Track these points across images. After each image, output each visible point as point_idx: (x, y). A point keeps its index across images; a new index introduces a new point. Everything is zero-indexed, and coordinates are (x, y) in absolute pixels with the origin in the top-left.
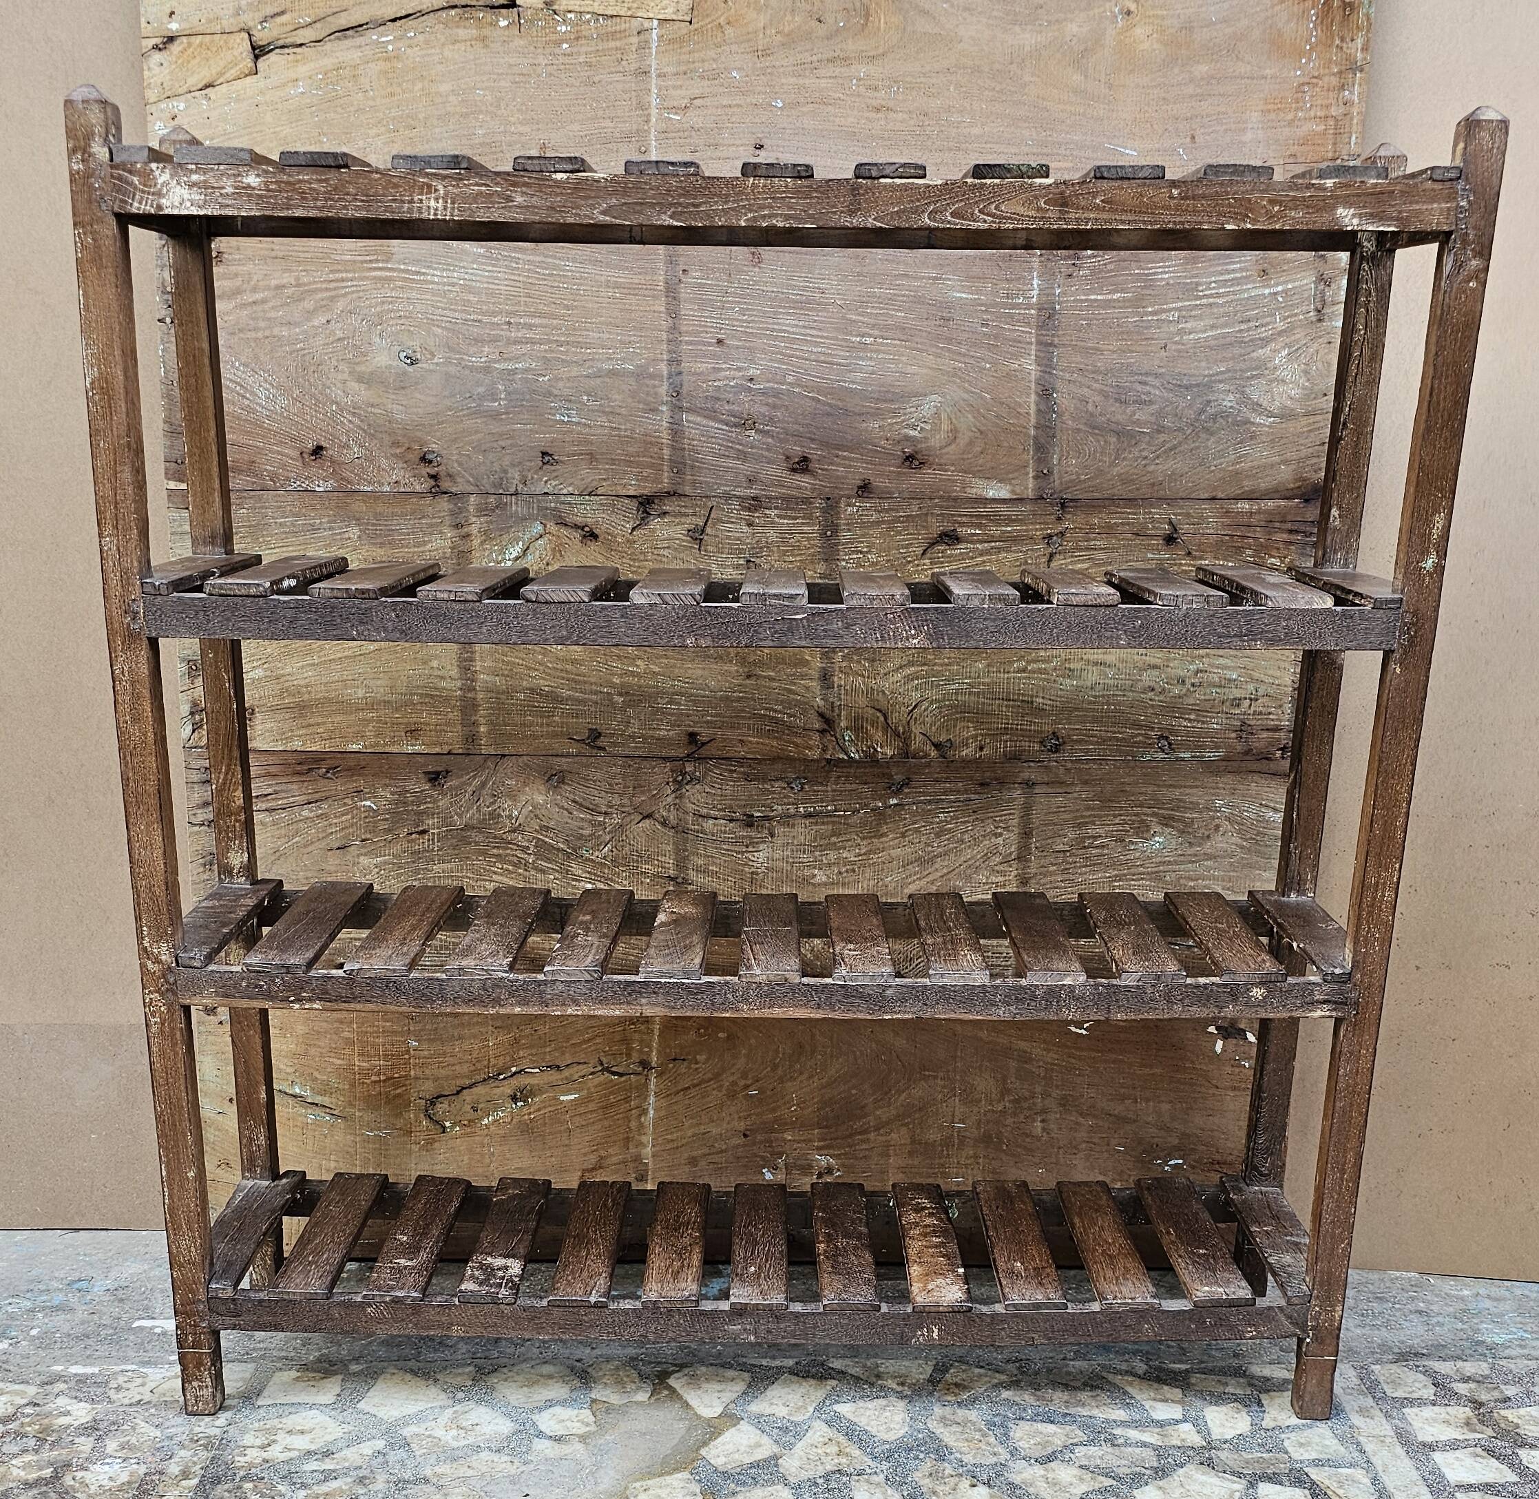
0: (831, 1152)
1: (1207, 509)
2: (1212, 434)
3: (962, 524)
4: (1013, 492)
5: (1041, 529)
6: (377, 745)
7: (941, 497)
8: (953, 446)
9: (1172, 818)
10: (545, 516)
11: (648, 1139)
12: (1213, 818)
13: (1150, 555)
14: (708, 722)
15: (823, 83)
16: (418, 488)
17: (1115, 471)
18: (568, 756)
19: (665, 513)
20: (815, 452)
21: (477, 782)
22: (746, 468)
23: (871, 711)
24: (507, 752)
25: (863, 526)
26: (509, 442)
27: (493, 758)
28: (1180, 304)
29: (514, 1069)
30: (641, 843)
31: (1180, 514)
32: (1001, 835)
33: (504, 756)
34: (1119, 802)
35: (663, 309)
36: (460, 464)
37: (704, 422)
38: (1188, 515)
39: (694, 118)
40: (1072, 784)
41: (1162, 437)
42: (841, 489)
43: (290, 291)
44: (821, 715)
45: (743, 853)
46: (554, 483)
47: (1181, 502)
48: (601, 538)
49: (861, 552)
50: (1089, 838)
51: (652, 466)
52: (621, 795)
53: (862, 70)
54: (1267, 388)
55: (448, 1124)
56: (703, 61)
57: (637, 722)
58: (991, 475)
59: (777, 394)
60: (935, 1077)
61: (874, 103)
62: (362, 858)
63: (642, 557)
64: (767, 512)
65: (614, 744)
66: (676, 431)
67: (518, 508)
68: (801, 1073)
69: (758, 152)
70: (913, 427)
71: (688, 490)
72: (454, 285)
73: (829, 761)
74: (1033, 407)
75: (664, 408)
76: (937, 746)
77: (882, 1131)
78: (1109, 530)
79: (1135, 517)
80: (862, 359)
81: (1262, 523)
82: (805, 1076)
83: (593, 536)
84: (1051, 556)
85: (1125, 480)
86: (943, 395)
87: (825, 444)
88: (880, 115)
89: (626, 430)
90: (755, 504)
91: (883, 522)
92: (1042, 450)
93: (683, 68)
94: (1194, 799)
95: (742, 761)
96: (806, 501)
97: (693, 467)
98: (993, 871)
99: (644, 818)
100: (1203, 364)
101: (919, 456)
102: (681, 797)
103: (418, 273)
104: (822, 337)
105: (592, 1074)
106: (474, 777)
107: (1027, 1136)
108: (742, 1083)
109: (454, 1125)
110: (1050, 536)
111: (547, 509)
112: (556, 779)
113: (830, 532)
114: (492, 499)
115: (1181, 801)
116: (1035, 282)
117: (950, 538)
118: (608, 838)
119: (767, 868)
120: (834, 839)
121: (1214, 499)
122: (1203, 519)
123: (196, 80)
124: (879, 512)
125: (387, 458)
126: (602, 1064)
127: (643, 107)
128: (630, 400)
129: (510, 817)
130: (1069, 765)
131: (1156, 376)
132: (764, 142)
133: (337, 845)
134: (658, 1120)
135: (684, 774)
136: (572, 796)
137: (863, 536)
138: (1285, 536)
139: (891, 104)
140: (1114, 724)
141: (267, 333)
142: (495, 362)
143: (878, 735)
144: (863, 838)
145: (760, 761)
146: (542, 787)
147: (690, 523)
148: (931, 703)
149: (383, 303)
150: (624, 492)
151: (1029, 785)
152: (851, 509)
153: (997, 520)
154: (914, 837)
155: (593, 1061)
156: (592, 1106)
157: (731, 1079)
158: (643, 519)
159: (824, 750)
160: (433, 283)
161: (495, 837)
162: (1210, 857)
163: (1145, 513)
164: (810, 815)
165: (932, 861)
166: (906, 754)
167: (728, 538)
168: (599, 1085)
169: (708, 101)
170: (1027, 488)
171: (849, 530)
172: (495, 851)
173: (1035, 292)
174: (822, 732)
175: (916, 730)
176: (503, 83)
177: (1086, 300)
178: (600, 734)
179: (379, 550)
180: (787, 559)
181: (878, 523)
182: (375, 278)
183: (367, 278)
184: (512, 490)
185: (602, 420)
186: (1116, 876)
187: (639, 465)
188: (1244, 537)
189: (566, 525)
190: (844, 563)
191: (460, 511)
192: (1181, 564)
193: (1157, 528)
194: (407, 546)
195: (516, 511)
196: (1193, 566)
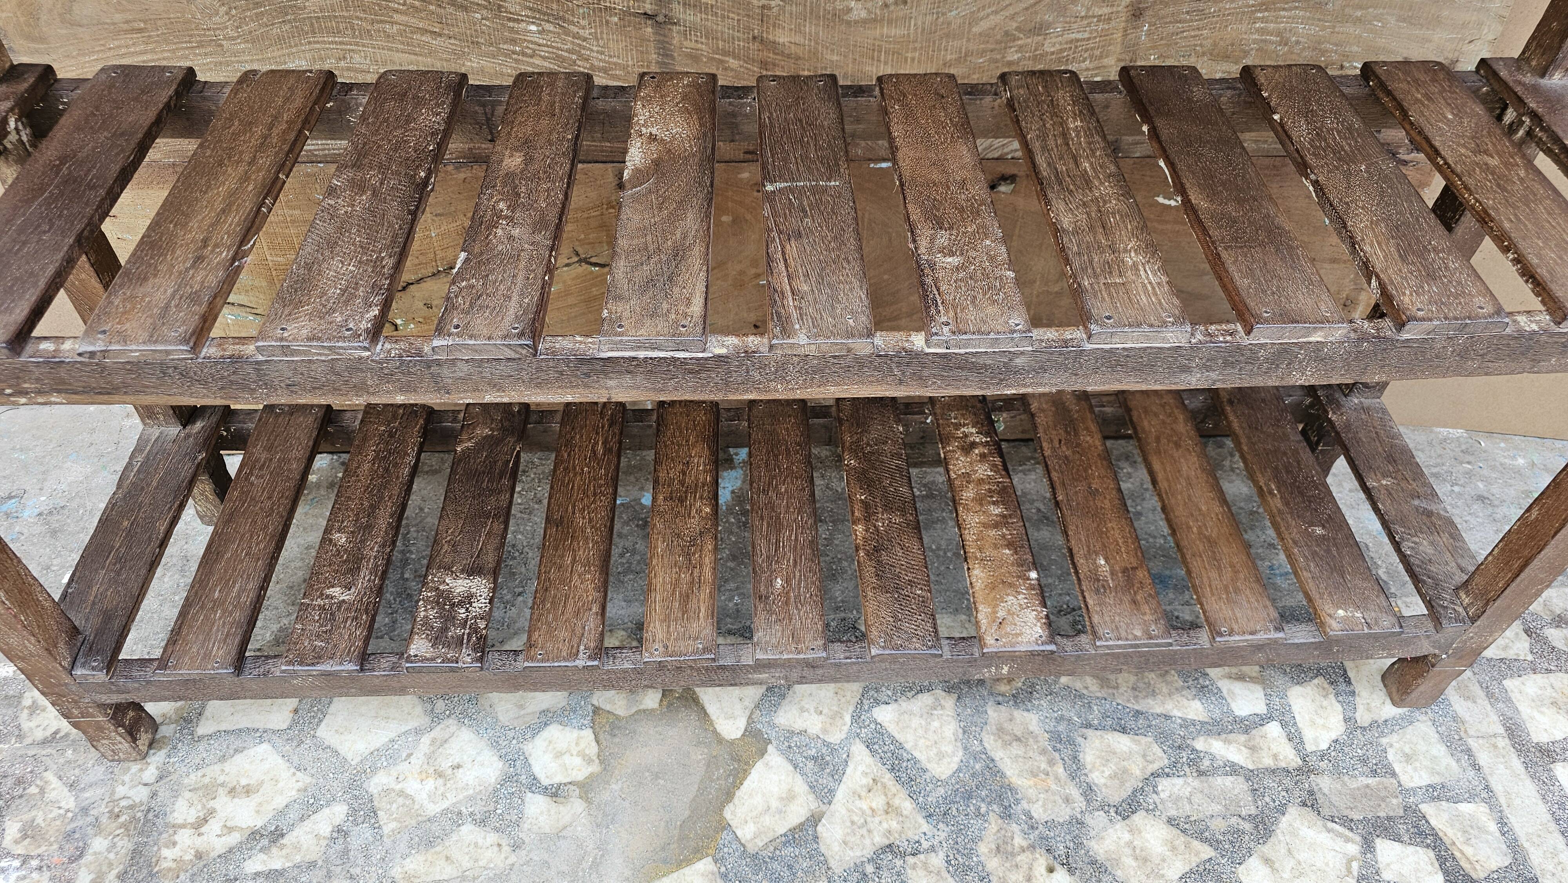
55: (399, 322)
77: (915, 317)
105: (567, 265)
108: (753, 271)
109: (407, 323)
126: (577, 254)
156: (571, 300)
157: (738, 264)
168: (577, 277)
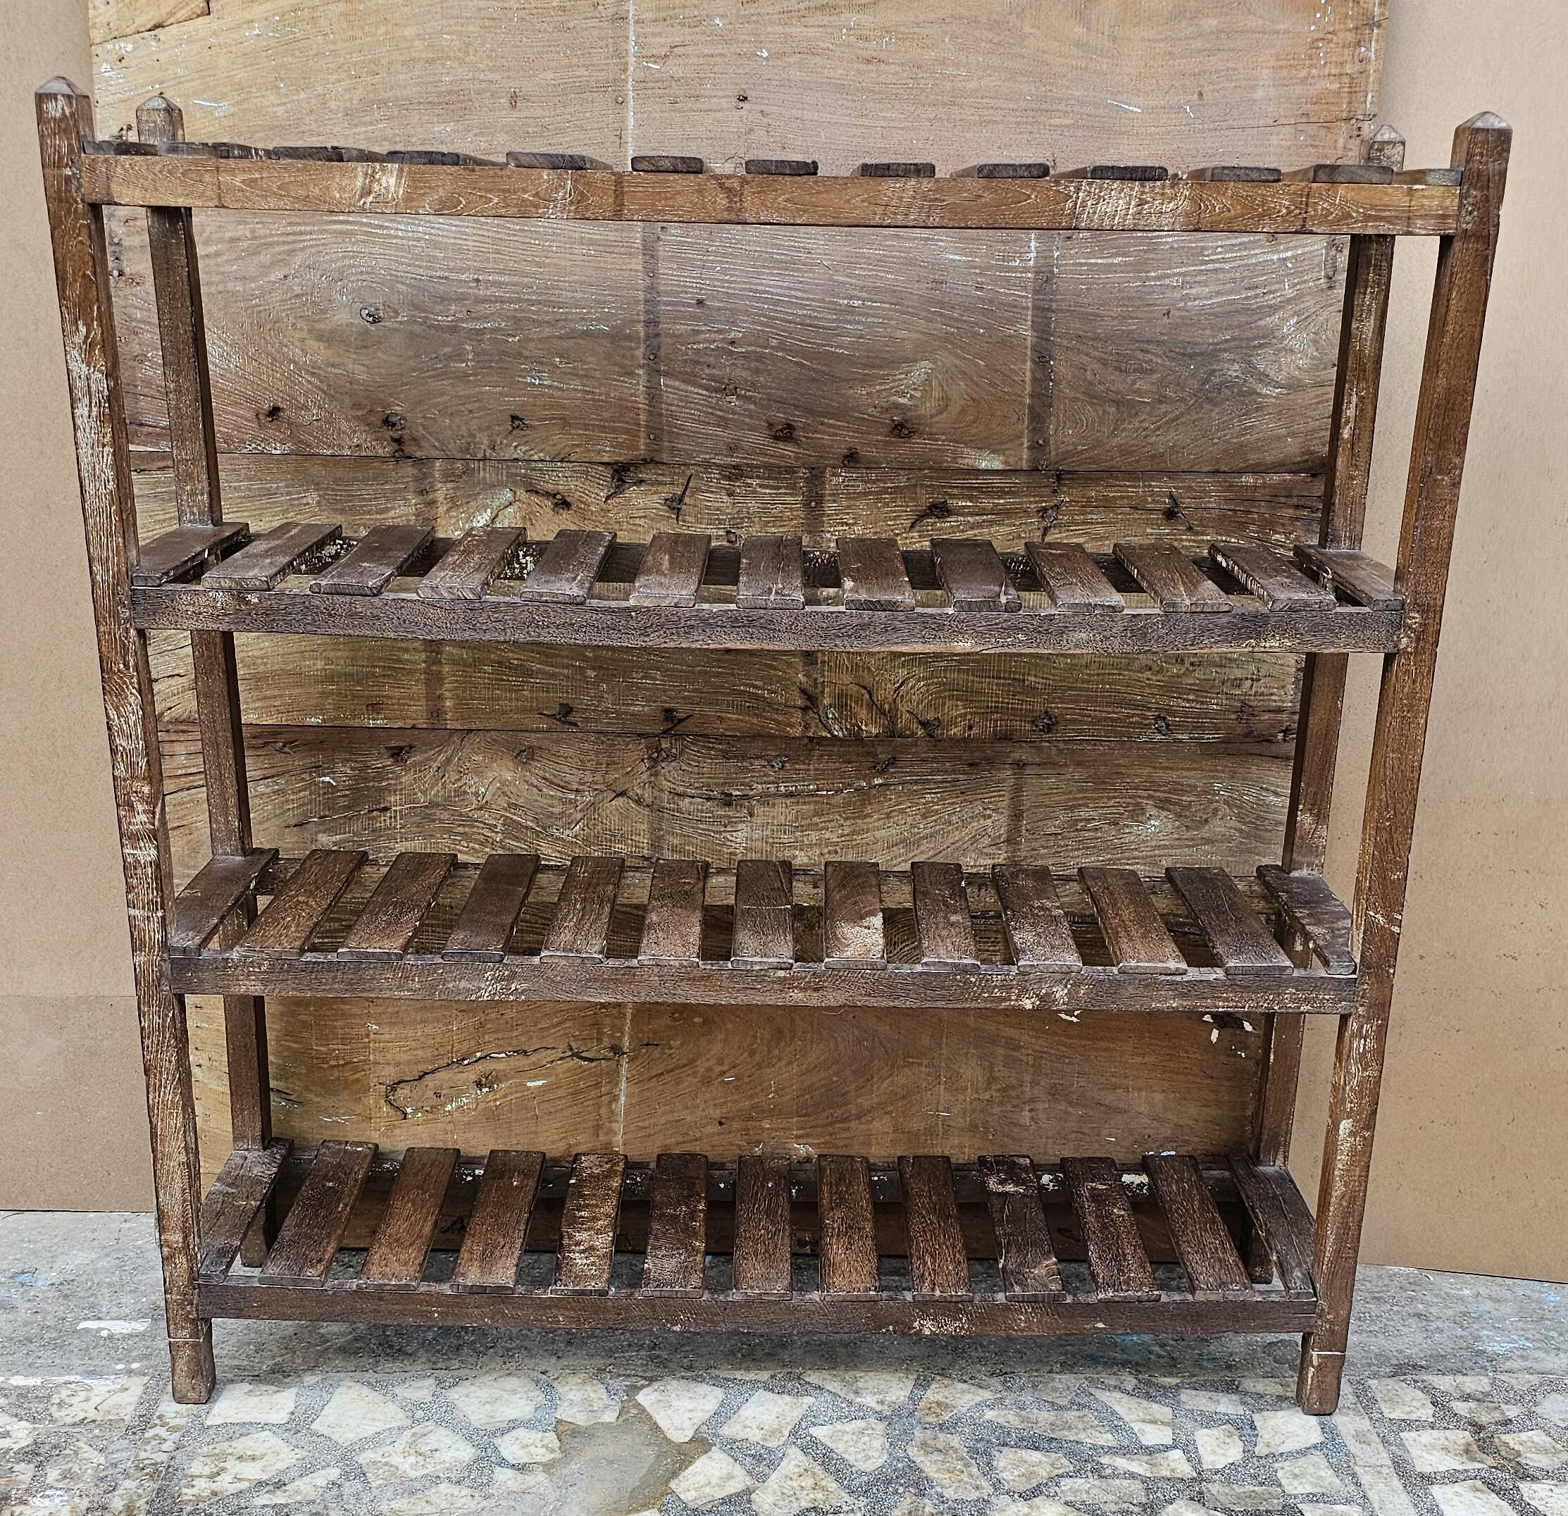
0: (810, 1140)
1: (1210, 483)
2: (1216, 405)
3: (953, 496)
4: (1006, 463)
5: (1036, 502)
6: (336, 718)
7: (930, 468)
8: (945, 414)
9: (1167, 801)
10: (515, 483)
11: (619, 1127)
12: (1211, 802)
13: (1149, 530)
14: (685, 698)
15: (811, 32)
16: (381, 453)
17: (1115, 442)
18: (538, 731)
20: (799, 420)
21: (442, 757)
22: (726, 435)
23: (856, 688)
24: (474, 727)
25: (849, 497)
26: (477, 405)
27: (459, 733)
28: (1185, 269)
29: (478, 1054)
30: (614, 822)
31: (1180, 488)
32: (990, 816)
33: (470, 731)
34: (1113, 784)
35: (640, 267)
36: (425, 428)
37: (683, 386)
38: (1190, 488)
39: (674, 68)
40: (1065, 765)
41: (1163, 408)
42: (826, 458)
43: (246, 244)
44: (804, 691)
45: (721, 832)
46: (524, 449)
47: (1183, 476)
48: (574, 507)
49: (847, 524)
50: (1082, 820)
51: (627, 432)
52: (594, 772)
53: (853, 19)
54: (1274, 358)
55: (409, 1110)
56: (684, 7)
57: (611, 698)
58: (982, 445)
59: (760, 358)
60: (920, 1064)
61: (866, 54)
62: (320, 836)
63: (617, 526)
64: (749, 481)
65: (587, 720)
66: (653, 395)
67: (486, 474)
68: (780, 1059)
69: (741, 104)
70: (903, 394)
71: (665, 457)
72: (419, 240)
73: (811, 739)
74: (1028, 374)
75: (641, 372)
76: (924, 724)
77: (863, 1120)
78: (1107, 504)
79: (1134, 491)
80: (850, 322)
81: (1267, 498)
82: (783, 1063)
84: (1046, 530)
85: (1124, 451)
86: (935, 362)
87: (808, 411)
88: (870, 67)
89: (600, 394)
90: (735, 473)
91: (871, 493)
92: (1038, 419)
93: (664, 14)
94: (1191, 782)
95: (719, 738)
96: (790, 470)
97: (670, 432)
98: (981, 853)
99: (618, 796)
100: (1207, 332)
101: (909, 425)
102: (656, 774)
103: (381, 227)
104: (808, 299)
105: (561, 1059)
106: (439, 752)
107: (1015, 1125)
108: (718, 1069)
109: (416, 1111)
110: (1045, 510)
111: (516, 475)
112: (525, 755)
113: (814, 503)
114: (458, 465)
115: (1178, 783)
116: (1033, 244)
117: (940, 510)
118: (579, 816)
119: (745, 848)
120: (816, 819)
121: (1217, 472)
122: (1206, 493)
123: (145, 20)
124: (866, 482)
125: (347, 420)
126: (571, 1049)
127: (620, 54)
128: (605, 362)
129: (476, 794)
130: (1062, 746)
131: (1159, 343)
132: (750, 94)
133: (294, 822)
134: (630, 1107)
135: (659, 751)
136: (541, 773)
137: (848, 507)
138: (1291, 512)
139: (883, 55)
140: (1110, 704)
141: (221, 288)
142: (462, 321)
143: (863, 713)
144: (846, 819)
145: (739, 738)
146: (510, 764)
147: (667, 492)
148: (919, 681)
149: (344, 257)
150: (598, 459)
151: (1020, 765)
152: (836, 480)
153: (989, 492)
154: (899, 818)
155: (563, 1046)
156: (561, 1093)
157: (707, 1065)
158: (618, 487)
159: (807, 727)
160: (396, 237)
161: (461, 815)
162: (1208, 841)
163: (1145, 486)
164: (791, 795)
165: (918, 843)
166: (892, 733)
167: (708, 507)
168: (568, 1070)
169: (689, 50)
170: (1021, 459)
171: (835, 501)
172: (461, 829)
173: (1033, 255)
174: (805, 709)
175: (903, 708)
176: (471, 28)
177: (1086, 264)
178: (571, 710)
179: (339, 517)
180: (769, 530)
181: (866, 494)
182: (335, 231)
183: (326, 231)
184: (480, 456)
185: (575, 384)
186: (1110, 860)
187: (614, 430)
188: (1248, 512)
189: (537, 492)
190: (828, 535)
191: (425, 476)
192: (1181, 540)
193: (1157, 502)
194: (369, 513)
195: (484, 478)
196: (1194, 541)
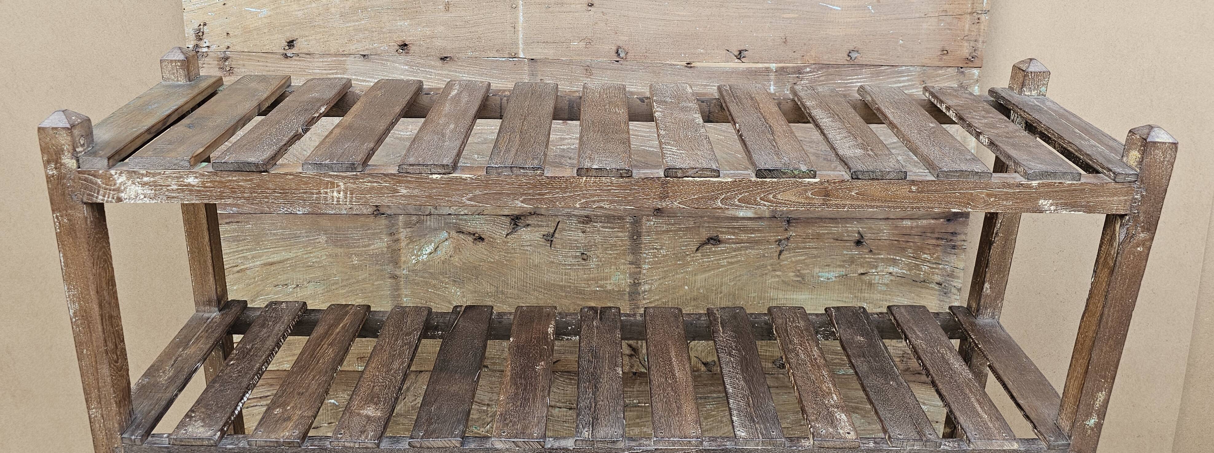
1: (883, 225)
3: (722, 233)
4: (756, 213)
5: (774, 236)
7: (708, 216)
10: (449, 227)
13: (845, 252)
16: (365, 212)
19: (528, 225)
24: (423, 369)
25: (657, 233)
27: (415, 373)
31: (865, 228)
33: (422, 371)
38: (870, 228)
42: (642, 211)
44: (630, 346)
47: (866, 221)
48: (485, 240)
49: (656, 249)
63: (513, 251)
64: (595, 224)
65: (494, 364)
67: (431, 222)
73: (635, 373)
76: (705, 364)
78: (818, 237)
79: (836, 229)
81: (919, 234)
83: (481, 239)
84: (781, 252)
90: (587, 220)
91: (671, 231)
96: (621, 218)
110: (780, 240)
111: (450, 223)
113: (636, 236)
114: (414, 218)
117: (715, 241)
121: (888, 219)
122: (881, 230)
124: (668, 225)
137: (657, 239)
138: (934, 242)
147: (545, 230)
150: (502, 213)
152: (650, 223)
153: (745, 230)
158: (513, 228)
159: (632, 367)
163: (843, 227)
167: (570, 240)
171: (649, 236)
174: (631, 356)
175: (692, 354)
179: (339, 250)
180: (608, 252)
181: (668, 231)
184: (427, 213)
188: (908, 242)
189: (463, 233)
190: (645, 255)
191: (393, 225)
192: (865, 258)
193: (850, 236)
194: (358, 247)
195: (430, 225)
196: (873, 258)
